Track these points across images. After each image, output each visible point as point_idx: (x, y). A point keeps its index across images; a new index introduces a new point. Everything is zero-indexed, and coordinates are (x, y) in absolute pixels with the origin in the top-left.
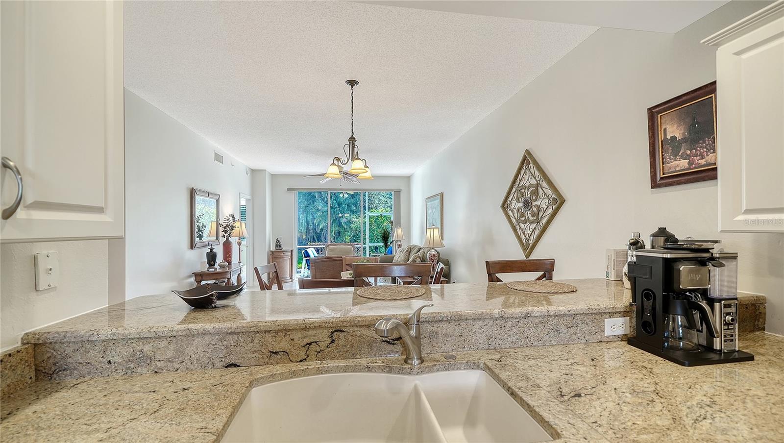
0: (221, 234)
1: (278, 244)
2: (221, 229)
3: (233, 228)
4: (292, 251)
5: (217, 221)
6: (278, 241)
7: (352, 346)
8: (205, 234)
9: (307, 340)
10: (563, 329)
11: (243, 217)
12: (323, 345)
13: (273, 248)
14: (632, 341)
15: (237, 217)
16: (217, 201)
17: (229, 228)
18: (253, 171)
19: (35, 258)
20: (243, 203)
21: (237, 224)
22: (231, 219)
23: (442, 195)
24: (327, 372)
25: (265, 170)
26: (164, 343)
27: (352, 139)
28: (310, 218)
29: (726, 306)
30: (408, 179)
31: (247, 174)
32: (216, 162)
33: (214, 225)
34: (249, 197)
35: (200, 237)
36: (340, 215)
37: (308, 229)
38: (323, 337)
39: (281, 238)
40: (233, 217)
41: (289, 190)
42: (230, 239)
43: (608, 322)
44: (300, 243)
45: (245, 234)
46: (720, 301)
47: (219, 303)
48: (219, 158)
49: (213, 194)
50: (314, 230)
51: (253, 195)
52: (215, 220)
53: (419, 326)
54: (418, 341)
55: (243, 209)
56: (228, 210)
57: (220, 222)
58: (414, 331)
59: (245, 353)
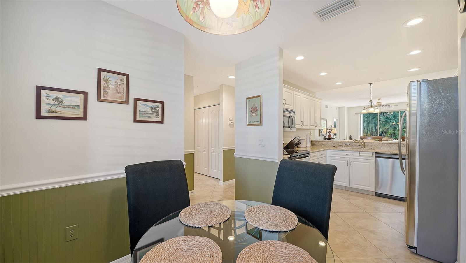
0: (327, 132)
2: (328, 130)
3: (331, 130)
5: (326, 128)
6: (350, 136)
7: (353, 146)
8: (322, 132)
11: (335, 126)
12: (348, 145)
15: (333, 126)
16: (327, 121)
17: (330, 130)
18: (339, 107)
20: (335, 120)
21: (333, 129)
22: (331, 127)
25: (345, 107)
26: (325, 143)
31: (337, 109)
32: (326, 108)
33: (325, 129)
34: (338, 118)
35: (321, 133)
39: (352, 135)
41: (356, 114)
42: (331, 134)
45: (336, 133)
47: (332, 139)
48: (327, 107)
49: (325, 119)
51: (339, 117)
52: (326, 127)
53: (364, 143)
54: (364, 145)
55: (335, 122)
56: (330, 124)
57: (327, 128)
58: (363, 144)
59: (336, 145)
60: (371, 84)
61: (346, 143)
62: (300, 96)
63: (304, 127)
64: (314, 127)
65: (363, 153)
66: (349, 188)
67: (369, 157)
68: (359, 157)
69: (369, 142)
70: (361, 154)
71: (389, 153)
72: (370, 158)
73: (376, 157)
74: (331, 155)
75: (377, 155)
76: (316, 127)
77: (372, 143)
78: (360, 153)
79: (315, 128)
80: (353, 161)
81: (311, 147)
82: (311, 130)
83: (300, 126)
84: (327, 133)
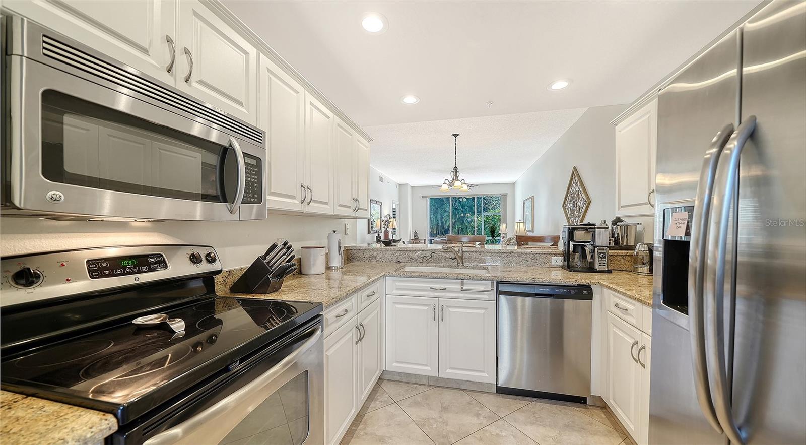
0: (383, 226)
1: (416, 235)
2: (383, 223)
3: (389, 222)
4: (425, 240)
5: (381, 219)
6: (416, 233)
7: (438, 259)
8: (374, 226)
9: (423, 256)
10: (530, 260)
11: (394, 215)
12: (428, 258)
13: (413, 238)
14: (563, 267)
15: (392, 216)
16: (381, 206)
17: (387, 222)
18: (400, 184)
19: (345, 225)
20: (394, 207)
21: (391, 220)
22: (388, 217)
23: (533, 198)
24: (429, 266)
25: (407, 184)
26: (379, 252)
27: (456, 168)
28: (439, 217)
29: (600, 250)
30: (513, 185)
31: (396, 187)
32: (380, 182)
33: (379, 221)
34: (398, 203)
35: (372, 227)
36: (463, 215)
37: (438, 226)
38: (428, 254)
39: (418, 230)
40: (389, 215)
41: (423, 197)
42: (388, 229)
43: (553, 258)
44: (431, 236)
45: (396, 227)
46: (597, 247)
48: (381, 180)
49: (378, 202)
50: (443, 226)
51: (400, 200)
52: (381, 216)
53: (463, 252)
54: (462, 258)
55: (394, 210)
56: (387, 211)
57: (383, 218)
58: (460, 254)
59: (402, 258)
60: (456, 135)
61: (424, 253)
62: (297, 92)
63: (314, 208)
64: (349, 212)
65: (472, 284)
66: (437, 379)
67: (484, 294)
68: (462, 295)
69: (471, 250)
70: (465, 287)
71: (528, 281)
72: (485, 297)
73: (499, 293)
74: (395, 292)
75: (502, 288)
76: (356, 210)
77: (476, 252)
78: (462, 284)
79: (352, 214)
80: (447, 306)
81: (342, 268)
82: (347, 221)
83: (296, 201)
84: (382, 229)
